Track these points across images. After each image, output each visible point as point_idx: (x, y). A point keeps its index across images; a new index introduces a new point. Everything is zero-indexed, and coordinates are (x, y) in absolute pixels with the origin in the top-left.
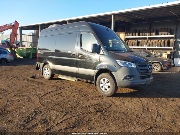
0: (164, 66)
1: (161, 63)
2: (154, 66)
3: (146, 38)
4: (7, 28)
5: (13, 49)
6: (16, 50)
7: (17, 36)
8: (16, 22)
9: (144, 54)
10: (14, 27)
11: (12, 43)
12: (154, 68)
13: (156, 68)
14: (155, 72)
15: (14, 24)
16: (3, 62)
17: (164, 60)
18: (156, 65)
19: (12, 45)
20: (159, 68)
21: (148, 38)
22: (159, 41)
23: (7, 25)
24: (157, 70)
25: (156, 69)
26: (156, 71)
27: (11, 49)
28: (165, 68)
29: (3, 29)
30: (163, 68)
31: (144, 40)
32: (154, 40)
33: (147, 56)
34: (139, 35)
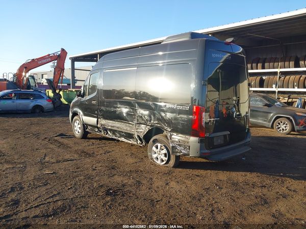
0: (297, 124)
1: (291, 118)
2: (279, 124)
3: (275, 73)
4: (50, 59)
5: (57, 91)
6: (61, 93)
7: (64, 72)
8: (63, 50)
9: (261, 101)
10: (60, 57)
11: (56, 82)
12: (279, 128)
13: (283, 127)
14: (280, 135)
15: (59, 53)
16: (38, 111)
17: (298, 114)
18: (281, 122)
19: (56, 85)
20: (288, 128)
21: (280, 72)
22: (302, 78)
23: (49, 55)
24: (285, 131)
25: (283, 129)
26: (282, 134)
27: (54, 92)
28: (298, 128)
29: (45, 61)
30: (296, 128)
31: (272, 77)
32: (292, 77)
33: (266, 105)
34: (263, 68)
